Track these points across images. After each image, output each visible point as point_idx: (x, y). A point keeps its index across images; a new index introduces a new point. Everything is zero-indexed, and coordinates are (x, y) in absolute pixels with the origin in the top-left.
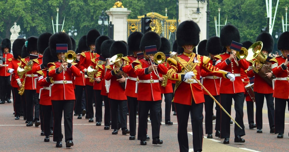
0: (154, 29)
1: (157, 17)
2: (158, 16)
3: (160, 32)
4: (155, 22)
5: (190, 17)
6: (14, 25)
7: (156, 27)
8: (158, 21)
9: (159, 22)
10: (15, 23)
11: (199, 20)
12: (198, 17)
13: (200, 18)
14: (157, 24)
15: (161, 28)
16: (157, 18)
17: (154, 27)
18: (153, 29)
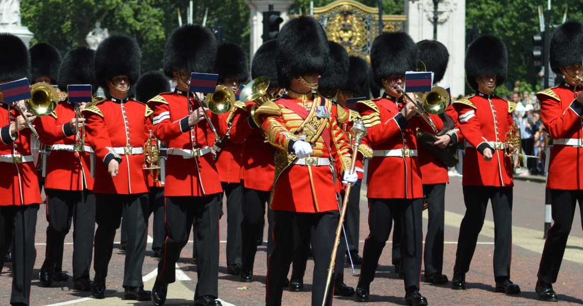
0: (350, 37)
1: (355, 10)
2: (357, 8)
3: (362, 44)
4: (351, 21)
5: (427, 10)
6: (95, 27)
7: (353, 31)
8: (357, 20)
9: (360, 21)
10: (98, 24)
11: (448, 17)
12: (447, 9)
13: (451, 11)
14: (355, 25)
15: (364, 33)
16: (356, 12)
17: (350, 32)
18: (347, 37)
